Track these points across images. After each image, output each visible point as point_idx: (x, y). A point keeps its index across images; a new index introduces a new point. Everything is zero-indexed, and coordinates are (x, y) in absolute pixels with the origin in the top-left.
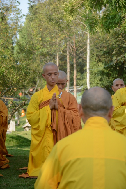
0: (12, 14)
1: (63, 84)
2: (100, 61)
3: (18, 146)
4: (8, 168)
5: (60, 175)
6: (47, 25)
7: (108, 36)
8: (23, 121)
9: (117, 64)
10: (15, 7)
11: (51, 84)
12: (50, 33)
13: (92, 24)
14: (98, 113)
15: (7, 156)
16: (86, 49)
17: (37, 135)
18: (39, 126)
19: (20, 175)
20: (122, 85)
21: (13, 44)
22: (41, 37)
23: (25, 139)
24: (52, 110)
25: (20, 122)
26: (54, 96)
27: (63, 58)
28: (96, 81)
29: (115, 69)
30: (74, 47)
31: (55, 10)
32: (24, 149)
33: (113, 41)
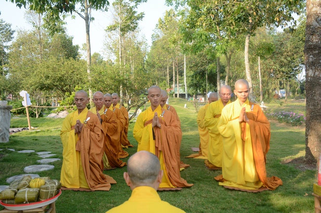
0: (143, 46)
1: (163, 101)
2: (191, 70)
6: (162, 51)
7: (196, 57)
9: (200, 71)
10: (144, 42)
12: (163, 55)
16: (184, 64)
21: (144, 61)
22: (158, 57)
28: (189, 81)
29: (199, 74)
30: (177, 63)
31: (166, 43)
33: (199, 59)
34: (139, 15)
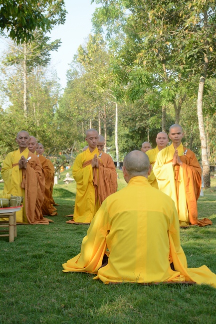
0: (53, 88)
1: (101, 146)
2: (126, 126)
3: (61, 197)
4: (56, 215)
5: (109, 224)
6: (82, 96)
7: (133, 106)
8: (62, 176)
9: (139, 129)
10: (56, 82)
11: (93, 147)
12: (85, 103)
13: (119, 96)
14: (141, 173)
15: (54, 205)
16: (114, 116)
17: (81, 189)
18: (83, 182)
19: (67, 222)
20: (149, 147)
21: (53, 111)
22: (77, 106)
23: (66, 191)
24: (93, 168)
25: (61, 177)
26: (95, 157)
27: (95, 124)
28: (123, 143)
29: (138, 133)
30: (105, 114)
31: (89, 84)
32: (66, 199)
33: (137, 110)
34: (52, 43)
